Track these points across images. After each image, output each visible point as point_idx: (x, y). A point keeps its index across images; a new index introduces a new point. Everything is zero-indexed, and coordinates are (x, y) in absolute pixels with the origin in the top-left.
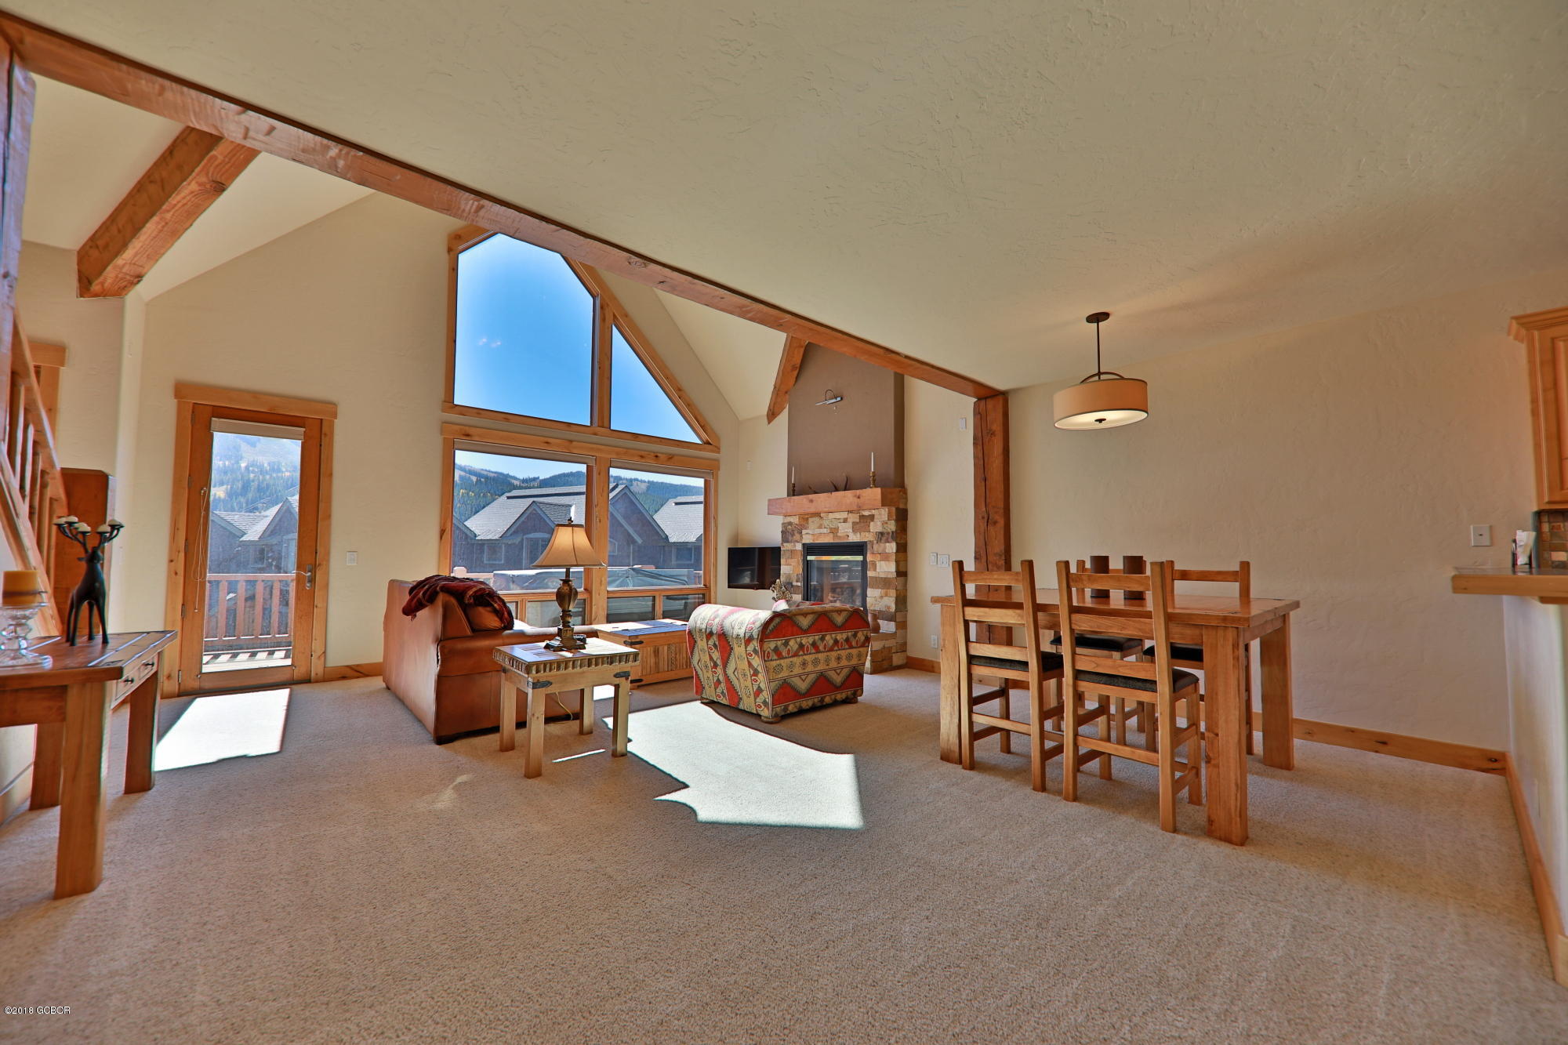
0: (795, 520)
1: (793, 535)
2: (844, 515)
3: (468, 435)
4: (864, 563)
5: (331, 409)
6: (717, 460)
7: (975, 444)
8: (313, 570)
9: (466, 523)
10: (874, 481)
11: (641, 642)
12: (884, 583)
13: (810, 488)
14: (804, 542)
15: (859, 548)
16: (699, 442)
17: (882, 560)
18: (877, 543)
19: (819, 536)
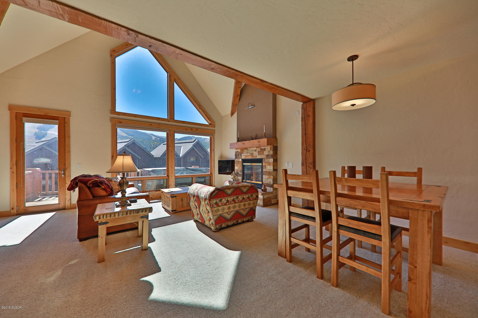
0: (239, 150)
1: (238, 156)
2: (255, 149)
3: (120, 122)
4: (262, 166)
5: (69, 113)
6: (214, 130)
7: (302, 120)
8: (64, 170)
9: (151, 153)
10: (265, 136)
11: (176, 197)
12: (269, 173)
13: (244, 139)
14: (242, 158)
15: (260, 161)
16: (208, 124)
17: (268, 165)
18: (266, 159)
19: (247, 156)
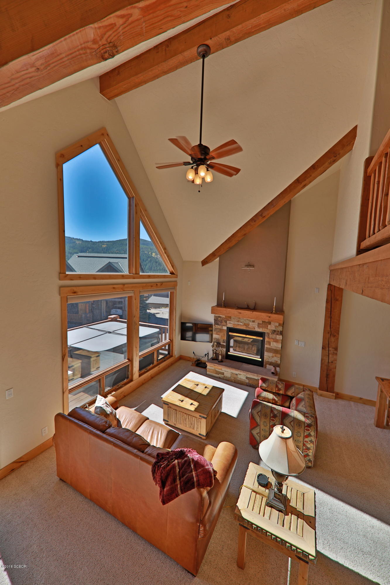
0: (223, 316)
1: (222, 322)
2: (254, 319)
3: (75, 292)
4: (263, 342)
6: (176, 281)
7: (327, 302)
12: (275, 351)
14: (228, 326)
15: (261, 335)
17: (274, 342)
18: (272, 334)
19: (237, 325)
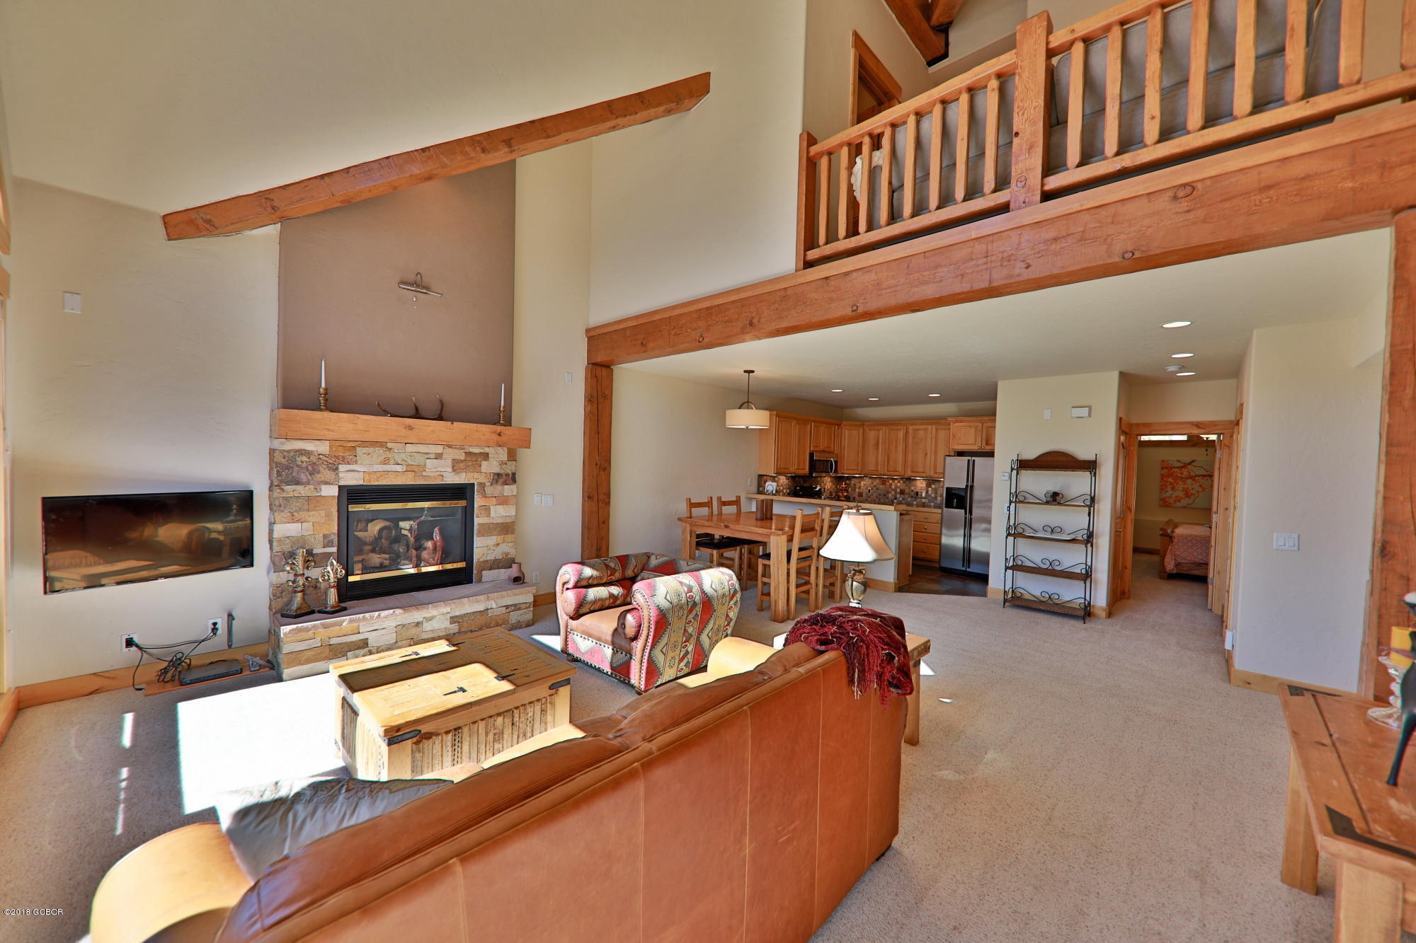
0: (318, 448)
4: (470, 508)
10: (504, 416)
12: (503, 528)
14: (342, 483)
15: (462, 492)
17: (499, 504)
18: (491, 484)
19: (382, 476)
